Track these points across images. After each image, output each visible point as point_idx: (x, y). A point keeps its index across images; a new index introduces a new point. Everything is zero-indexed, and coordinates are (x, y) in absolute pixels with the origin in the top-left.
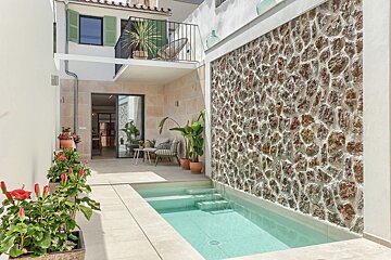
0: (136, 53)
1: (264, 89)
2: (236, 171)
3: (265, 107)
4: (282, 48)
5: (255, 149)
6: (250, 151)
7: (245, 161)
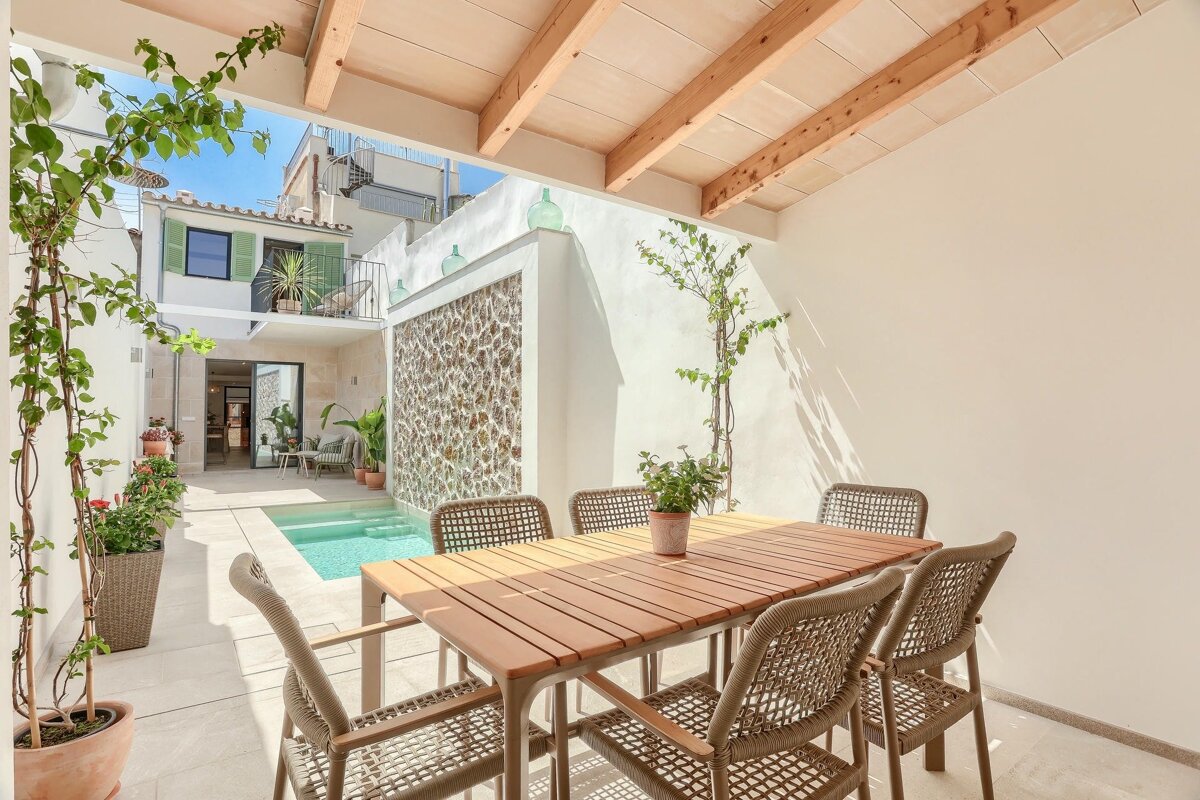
0: (281, 303)
1: (447, 375)
2: (420, 483)
3: (447, 398)
4: (463, 325)
5: (438, 454)
6: (433, 455)
7: (429, 469)
